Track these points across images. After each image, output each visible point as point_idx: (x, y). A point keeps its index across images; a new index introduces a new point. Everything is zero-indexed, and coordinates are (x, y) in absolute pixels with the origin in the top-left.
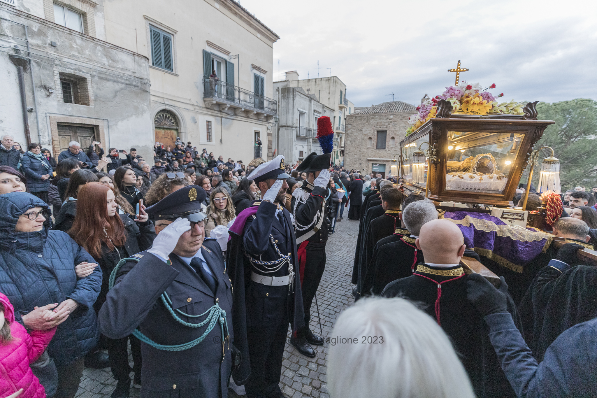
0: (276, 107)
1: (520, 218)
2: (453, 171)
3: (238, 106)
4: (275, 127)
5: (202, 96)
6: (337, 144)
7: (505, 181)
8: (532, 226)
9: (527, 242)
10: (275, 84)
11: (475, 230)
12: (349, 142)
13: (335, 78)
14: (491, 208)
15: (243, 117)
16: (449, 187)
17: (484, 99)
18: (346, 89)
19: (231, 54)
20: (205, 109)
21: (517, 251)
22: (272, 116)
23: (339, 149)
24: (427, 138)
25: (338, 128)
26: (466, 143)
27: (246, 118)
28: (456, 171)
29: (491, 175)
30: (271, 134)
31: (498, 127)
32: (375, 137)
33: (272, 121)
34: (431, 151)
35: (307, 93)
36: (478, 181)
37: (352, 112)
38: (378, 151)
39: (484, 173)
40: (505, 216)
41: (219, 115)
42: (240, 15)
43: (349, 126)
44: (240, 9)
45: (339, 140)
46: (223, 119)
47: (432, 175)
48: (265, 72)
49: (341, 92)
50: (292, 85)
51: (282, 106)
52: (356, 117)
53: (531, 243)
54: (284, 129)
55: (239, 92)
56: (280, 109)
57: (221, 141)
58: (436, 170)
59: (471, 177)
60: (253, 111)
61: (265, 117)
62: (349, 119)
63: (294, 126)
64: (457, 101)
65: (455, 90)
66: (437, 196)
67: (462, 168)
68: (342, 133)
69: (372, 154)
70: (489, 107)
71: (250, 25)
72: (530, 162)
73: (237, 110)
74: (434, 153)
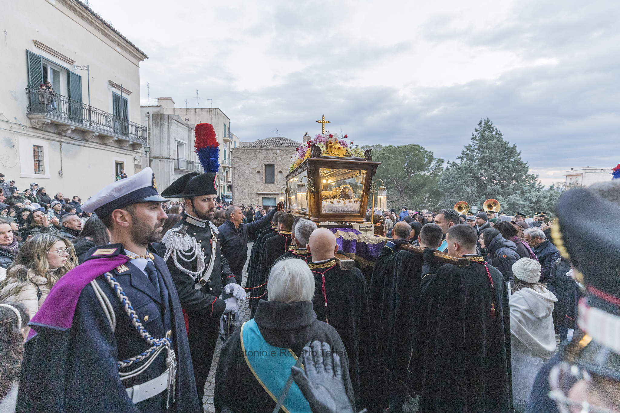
0: (145, 134)
1: (370, 229)
2: (327, 199)
3: (88, 129)
4: (146, 158)
5: (26, 111)
6: (223, 179)
7: (359, 204)
8: (378, 234)
9: (374, 244)
10: (143, 108)
11: (343, 240)
12: (236, 176)
13: (217, 109)
14: (353, 224)
15: (97, 143)
16: (325, 210)
17: (341, 145)
18: (230, 123)
19: (75, 64)
20: (31, 130)
21: (369, 252)
22: (141, 144)
23: (226, 183)
24: (305, 173)
25: (223, 162)
26: (334, 178)
27: (102, 146)
28: (329, 199)
29: (351, 200)
30: (140, 166)
31: (352, 166)
32: (264, 171)
33: (141, 150)
34: (309, 183)
35: (185, 122)
36: (343, 205)
37: (238, 145)
38: (267, 185)
39: (346, 199)
40: (361, 229)
41: (57, 139)
42: (88, 19)
43: (236, 160)
44: (89, 13)
45: (225, 175)
46: (63, 144)
47: (312, 202)
48: (129, 93)
49: (225, 125)
50: (166, 112)
51: (154, 134)
52: (242, 150)
53: (376, 245)
54: (158, 160)
55: (90, 111)
56: (151, 137)
57: (61, 173)
58: (314, 197)
59: (338, 202)
60: (113, 137)
61: (130, 145)
62: (236, 152)
63: (171, 157)
64: (324, 146)
65: (322, 137)
66: (317, 218)
67: (332, 196)
68: (228, 167)
69: (262, 187)
70: (344, 151)
71: (106, 35)
72: (371, 190)
73: (87, 134)
74: (312, 184)
